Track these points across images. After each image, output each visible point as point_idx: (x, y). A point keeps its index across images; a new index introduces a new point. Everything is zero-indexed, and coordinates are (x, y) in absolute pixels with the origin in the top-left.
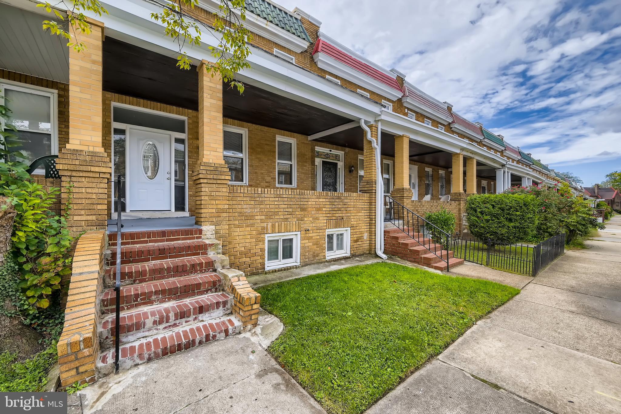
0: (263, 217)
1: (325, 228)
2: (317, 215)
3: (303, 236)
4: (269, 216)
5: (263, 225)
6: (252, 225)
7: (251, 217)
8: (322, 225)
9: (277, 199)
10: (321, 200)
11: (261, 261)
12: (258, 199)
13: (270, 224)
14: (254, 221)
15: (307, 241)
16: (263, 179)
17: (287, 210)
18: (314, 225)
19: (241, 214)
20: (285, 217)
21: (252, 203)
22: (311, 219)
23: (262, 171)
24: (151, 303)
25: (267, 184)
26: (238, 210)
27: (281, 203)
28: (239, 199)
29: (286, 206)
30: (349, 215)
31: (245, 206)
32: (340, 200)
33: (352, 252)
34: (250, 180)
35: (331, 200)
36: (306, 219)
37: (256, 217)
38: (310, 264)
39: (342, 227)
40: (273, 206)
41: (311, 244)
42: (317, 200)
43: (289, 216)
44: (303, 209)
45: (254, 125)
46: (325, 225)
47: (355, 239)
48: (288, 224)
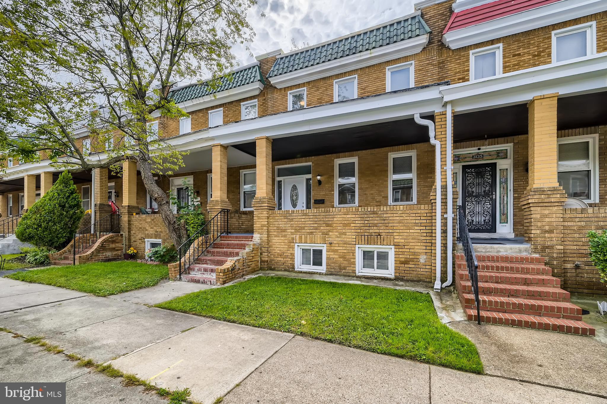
0: (293, 231)
1: (354, 243)
2: (344, 231)
3: (328, 248)
4: (298, 229)
5: (292, 236)
6: (285, 236)
7: (284, 231)
8: (350, 240)
9: (304, 217)
10: (348, 216)
11: (291, 262)
12: (289, 217)
13: (298, 236)
14: (286, 233)
15: (332, 253)
16: (373, 199)
17: (312, 225)
18: (339, 239)
19: (278, 228)
20: (311, 231)
21: (286, 220)
22: (337, 234)
23: (372, 192)
24: (207, 264)
25: (378, 204)
26: (276, 225)
27: (307, 220)
28: (277, 218)
29: (312, 222)
30: (390, 231)
31: (280, 223)
32: (375, 215)
33: (398, 274)
34: (359, 201)
35: (363, 216)
36: (330, 233)
37: (288, 231)
38: (336, 275)
39: (379, 243)
40: (301, 223)
41: (337, 256)
42: (345, 216)
43: (314, 231)
44: (328, 225)
45: (364, 151)
46: (354, 240)
47: (403, 259)
48: (313, 238)
